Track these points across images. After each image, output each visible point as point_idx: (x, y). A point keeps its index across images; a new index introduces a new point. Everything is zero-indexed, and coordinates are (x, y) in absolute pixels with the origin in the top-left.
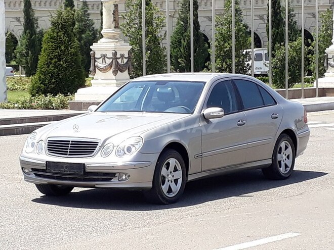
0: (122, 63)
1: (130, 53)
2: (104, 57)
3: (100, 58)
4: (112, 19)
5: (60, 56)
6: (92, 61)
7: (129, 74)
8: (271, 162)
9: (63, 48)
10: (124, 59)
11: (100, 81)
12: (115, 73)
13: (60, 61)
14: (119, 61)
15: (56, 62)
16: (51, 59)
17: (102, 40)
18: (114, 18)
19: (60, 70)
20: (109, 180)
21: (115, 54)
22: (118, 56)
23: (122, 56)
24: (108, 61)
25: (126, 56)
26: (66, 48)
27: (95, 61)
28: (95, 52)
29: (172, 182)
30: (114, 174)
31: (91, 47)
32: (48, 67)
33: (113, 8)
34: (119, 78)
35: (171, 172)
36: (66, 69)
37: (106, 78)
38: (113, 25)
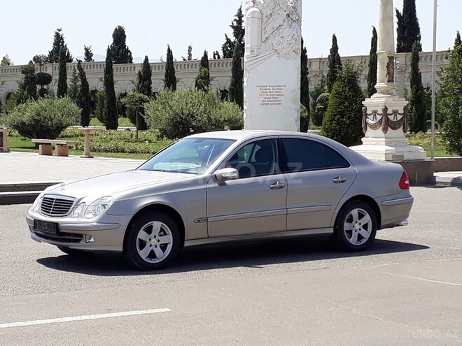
0: (395, 120)
1: (405, 108)
2: (375, 112)
3: (371, 115)
4: (386, 73)
5: (343, 112)
6: (364, 117)
7: (405, 132)
8: (332, 231)
9: (347, 104)
10: (398, 115)
11: (370, 138)
12: (385, 130)
13: (343, 118)
14: (391, 118)
15: (339, 119)
16: (335, 115)
17: (375, 95)
18: (388, 71)
19: (342, 127)
20: (78, 241)
21: (385, 109)
22: (390, 111)
23: (395, 112)
24: (379, 118)
25: (401, 111)
26: (351, 104)
27: (366, 117)
28: (366, 108)
29: (156, 247)
30: (81, 236)
31: (363, 103)
32: (331, 124)
33: (387, 61)
34: (389, 136)
35: (155, 237)
36: (349, 126)
37: (376, 136)
38: (387, 79)
